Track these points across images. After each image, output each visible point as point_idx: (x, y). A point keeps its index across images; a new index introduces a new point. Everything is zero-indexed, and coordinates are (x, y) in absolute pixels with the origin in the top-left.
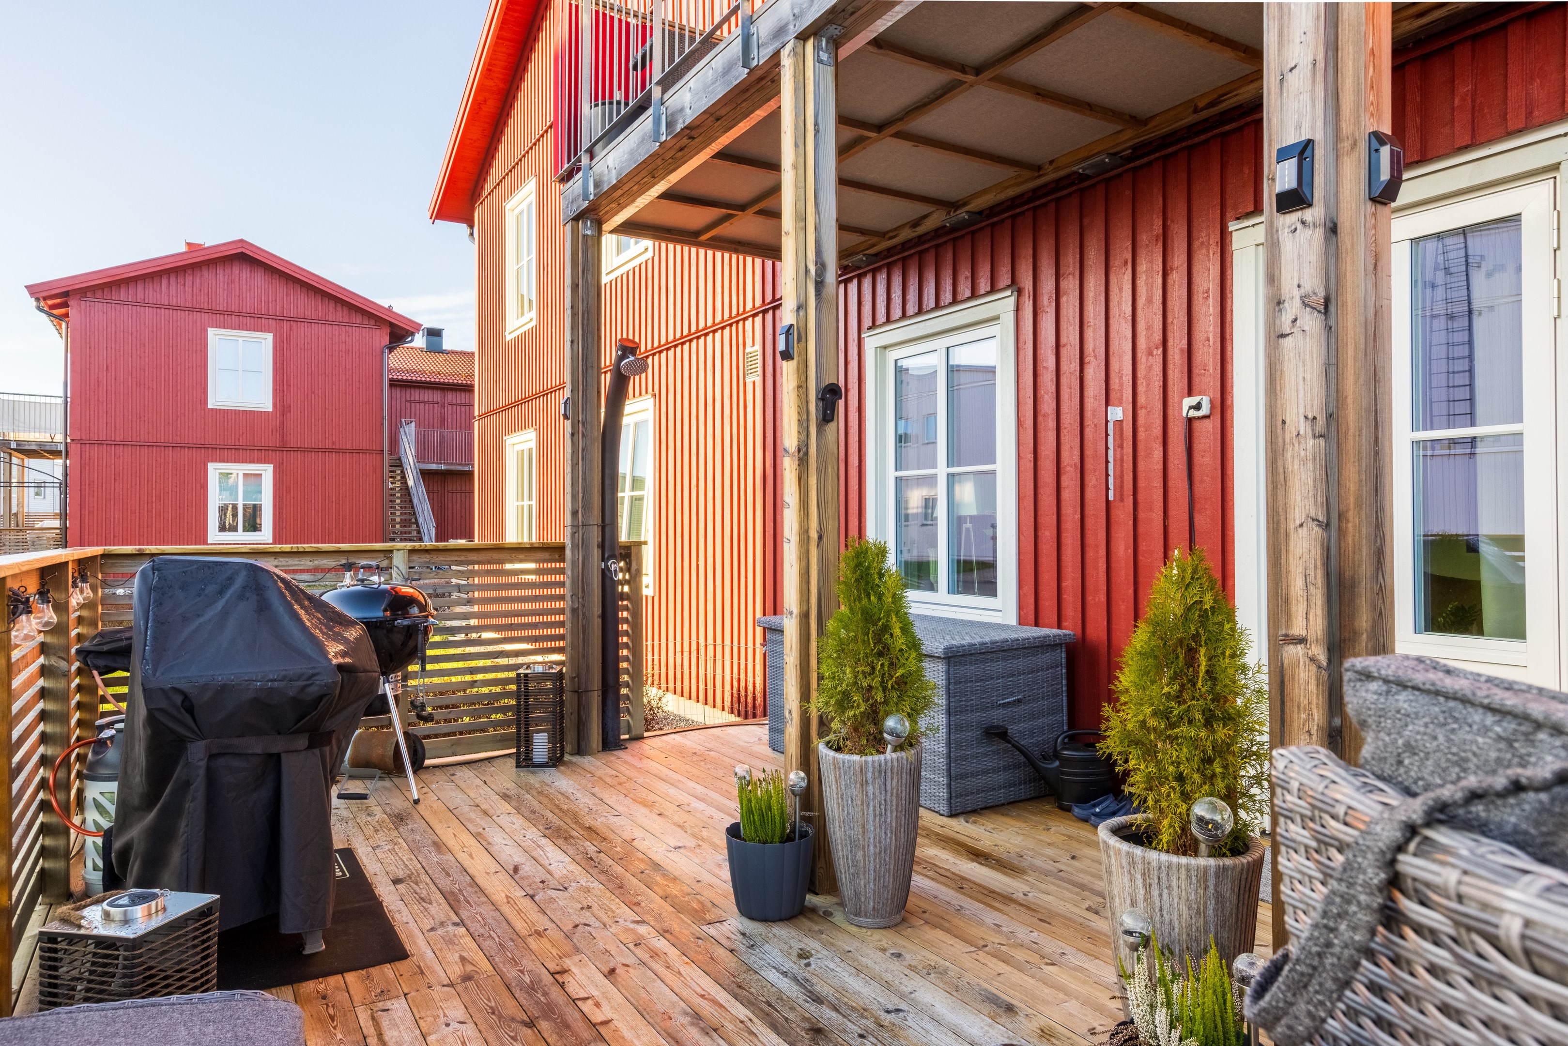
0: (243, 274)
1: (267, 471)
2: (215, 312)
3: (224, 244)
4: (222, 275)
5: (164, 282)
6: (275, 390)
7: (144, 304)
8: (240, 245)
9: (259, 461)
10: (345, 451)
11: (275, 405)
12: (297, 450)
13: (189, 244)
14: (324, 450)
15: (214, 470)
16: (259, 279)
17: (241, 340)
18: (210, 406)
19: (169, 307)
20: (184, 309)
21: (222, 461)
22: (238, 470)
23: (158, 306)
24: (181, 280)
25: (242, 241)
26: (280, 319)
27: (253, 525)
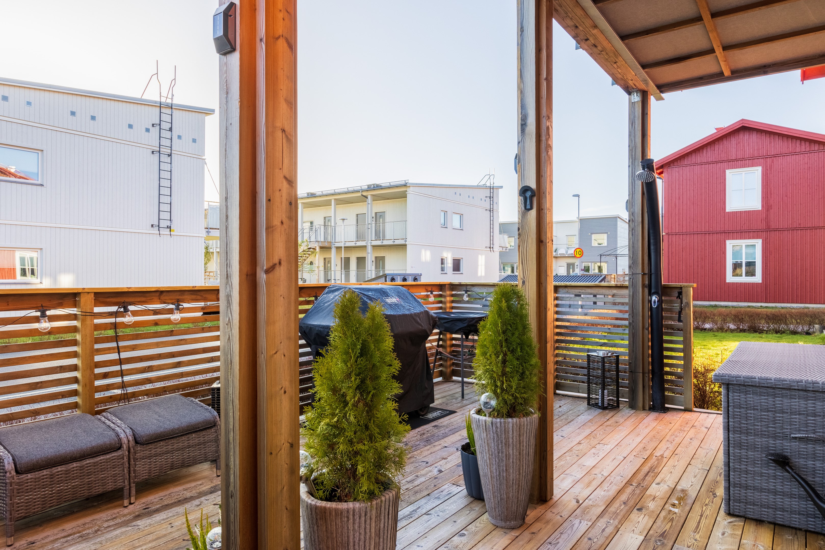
0: (745, 138)
1: (758, 243)
2: (729, 161)
3: (733, 124)
4: (733, 141)
5: (705, 151)
6: (763, 198)
7: (695, 164)
8: (741, 122)
9: (754, 238)
10: (806, 229)
11: (763, 206)
12: (775, 230)
13: (716, 129)
14: (793, 229)
15: (730, 244)
16: (754, 137)
17: (743, 173)
18: (727, 210)
19: (706, 163)
20: (713, 163)
21: (733, 239)
22: (743, 243)
23: (701, 164)
24: (712, 148)
25: (743, 120)
26: (765, 157)
27: (751, 273)
